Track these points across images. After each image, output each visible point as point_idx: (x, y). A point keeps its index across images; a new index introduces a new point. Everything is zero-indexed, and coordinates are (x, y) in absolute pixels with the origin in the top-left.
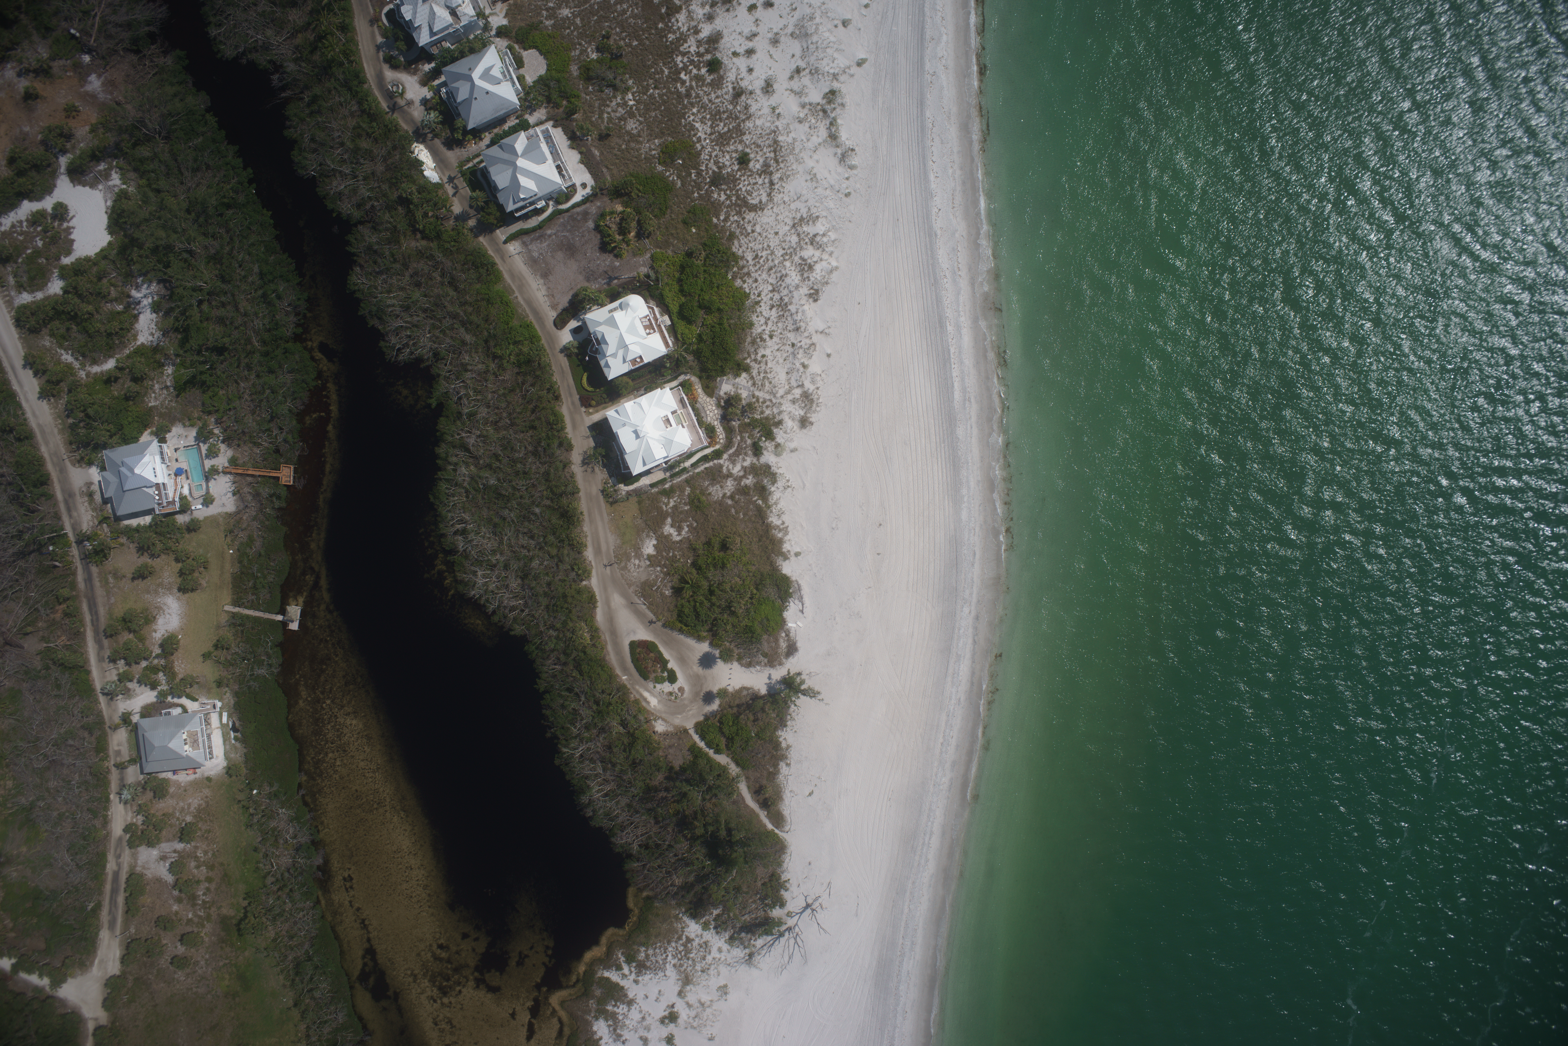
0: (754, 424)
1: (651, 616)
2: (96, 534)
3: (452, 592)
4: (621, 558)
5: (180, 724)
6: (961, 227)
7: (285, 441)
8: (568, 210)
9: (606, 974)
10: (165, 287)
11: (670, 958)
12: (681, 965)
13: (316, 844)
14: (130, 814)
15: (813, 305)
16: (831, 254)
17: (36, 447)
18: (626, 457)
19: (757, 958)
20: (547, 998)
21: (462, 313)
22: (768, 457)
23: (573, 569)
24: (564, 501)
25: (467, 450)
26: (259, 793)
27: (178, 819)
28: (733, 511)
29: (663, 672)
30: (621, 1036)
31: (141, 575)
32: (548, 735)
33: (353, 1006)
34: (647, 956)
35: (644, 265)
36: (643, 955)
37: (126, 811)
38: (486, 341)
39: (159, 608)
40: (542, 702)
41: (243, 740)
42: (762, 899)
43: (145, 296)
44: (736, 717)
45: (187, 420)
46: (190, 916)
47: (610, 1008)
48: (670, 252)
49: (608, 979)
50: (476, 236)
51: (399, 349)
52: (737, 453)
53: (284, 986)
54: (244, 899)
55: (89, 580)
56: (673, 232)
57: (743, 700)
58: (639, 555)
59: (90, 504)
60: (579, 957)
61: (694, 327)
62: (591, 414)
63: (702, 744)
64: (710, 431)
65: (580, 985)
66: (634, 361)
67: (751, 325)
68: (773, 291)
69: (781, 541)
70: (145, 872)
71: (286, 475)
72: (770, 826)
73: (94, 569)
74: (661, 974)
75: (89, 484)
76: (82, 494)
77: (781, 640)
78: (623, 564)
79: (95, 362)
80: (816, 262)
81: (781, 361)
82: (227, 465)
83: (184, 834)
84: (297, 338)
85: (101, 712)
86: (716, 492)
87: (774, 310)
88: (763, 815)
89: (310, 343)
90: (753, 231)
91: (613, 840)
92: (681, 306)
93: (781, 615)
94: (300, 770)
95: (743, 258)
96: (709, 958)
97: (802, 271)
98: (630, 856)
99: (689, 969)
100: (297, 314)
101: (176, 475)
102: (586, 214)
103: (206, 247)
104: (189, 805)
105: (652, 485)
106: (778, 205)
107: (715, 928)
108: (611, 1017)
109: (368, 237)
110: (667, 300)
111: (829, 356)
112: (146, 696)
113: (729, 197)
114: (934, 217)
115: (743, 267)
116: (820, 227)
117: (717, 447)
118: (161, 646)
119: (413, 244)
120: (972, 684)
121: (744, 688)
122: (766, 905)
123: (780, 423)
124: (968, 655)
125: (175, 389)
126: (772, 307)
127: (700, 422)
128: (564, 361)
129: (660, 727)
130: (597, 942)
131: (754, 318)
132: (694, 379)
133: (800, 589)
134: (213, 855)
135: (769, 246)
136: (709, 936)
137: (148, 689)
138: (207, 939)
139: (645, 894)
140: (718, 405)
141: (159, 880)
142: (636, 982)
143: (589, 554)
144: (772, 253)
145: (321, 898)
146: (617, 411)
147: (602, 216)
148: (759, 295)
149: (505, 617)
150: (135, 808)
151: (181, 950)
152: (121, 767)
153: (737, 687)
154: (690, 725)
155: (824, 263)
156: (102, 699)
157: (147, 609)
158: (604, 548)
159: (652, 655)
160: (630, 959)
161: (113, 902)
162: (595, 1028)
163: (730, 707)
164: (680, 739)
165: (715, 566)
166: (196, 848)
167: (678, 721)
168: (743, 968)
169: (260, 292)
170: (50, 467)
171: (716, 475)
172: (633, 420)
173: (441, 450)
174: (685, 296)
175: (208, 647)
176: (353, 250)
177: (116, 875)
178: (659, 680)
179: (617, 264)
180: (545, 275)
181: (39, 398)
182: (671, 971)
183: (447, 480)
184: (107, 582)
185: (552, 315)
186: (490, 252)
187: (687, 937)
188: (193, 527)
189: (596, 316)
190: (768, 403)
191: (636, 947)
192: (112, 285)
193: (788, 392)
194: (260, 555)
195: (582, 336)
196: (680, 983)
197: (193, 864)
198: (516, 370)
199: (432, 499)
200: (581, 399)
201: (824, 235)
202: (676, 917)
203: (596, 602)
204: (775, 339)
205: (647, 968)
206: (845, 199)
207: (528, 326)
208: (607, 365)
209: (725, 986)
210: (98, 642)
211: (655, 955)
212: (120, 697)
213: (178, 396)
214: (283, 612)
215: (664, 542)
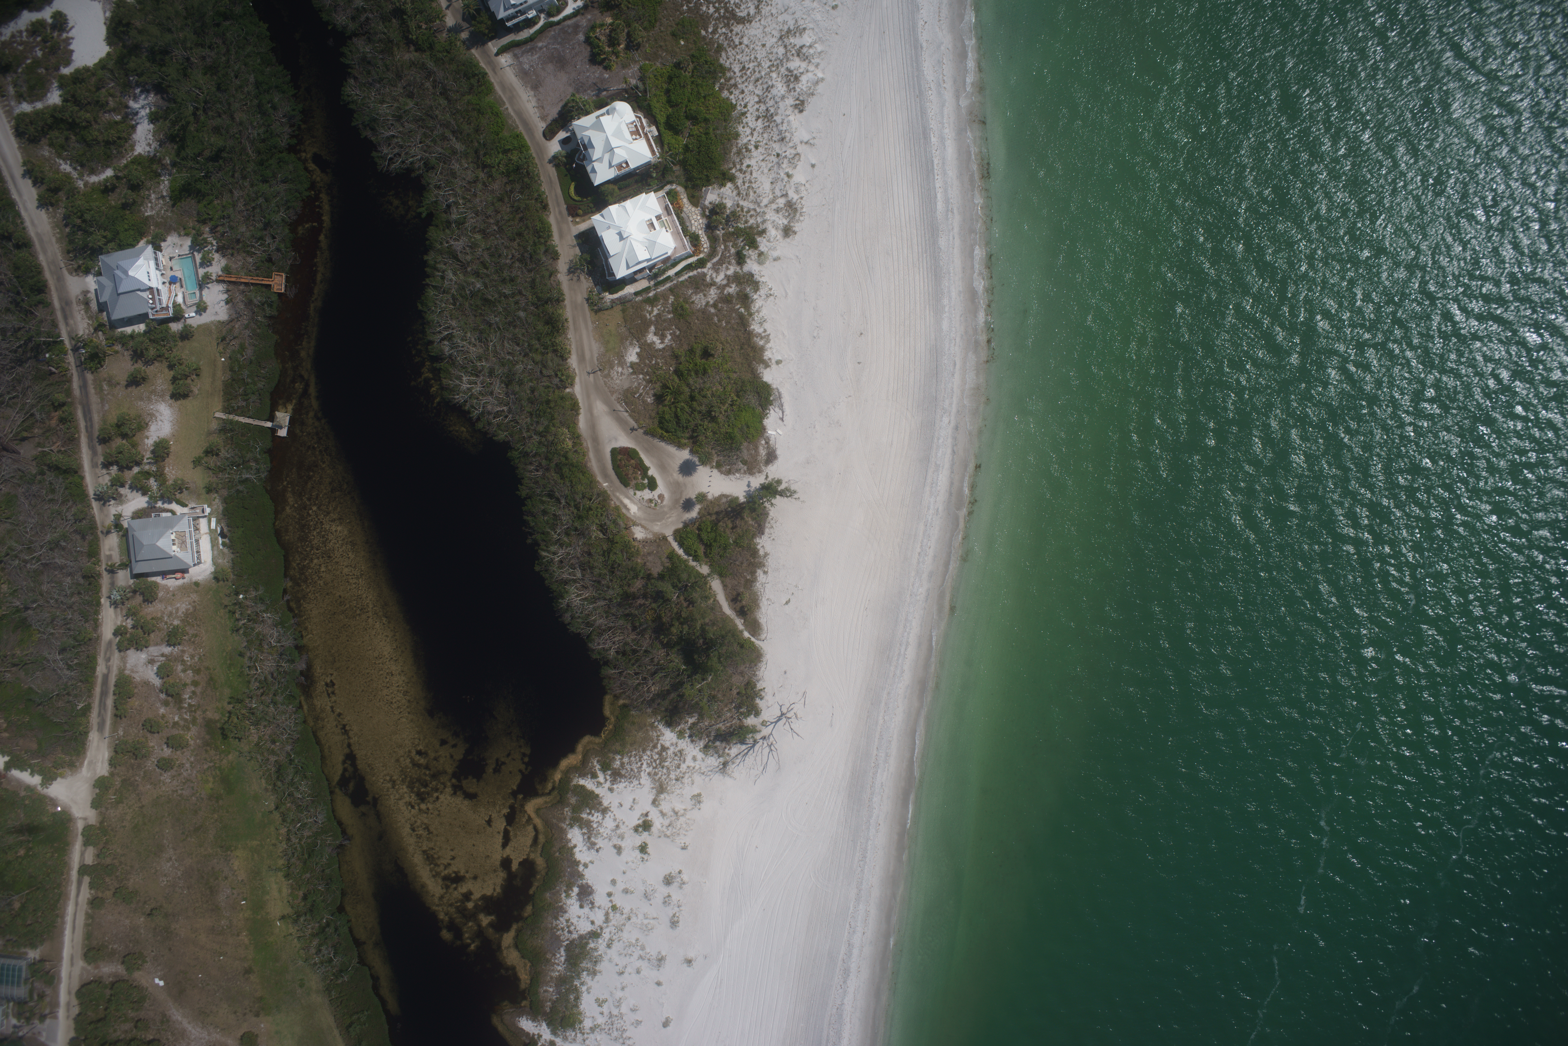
0: (738, 233)
1: (633, 423)
2: (91, 341)
3: (438, 400)
4: (604, 366)
5: (169, 525)
6: (946, 40)
7: (278, 250)
8: (558, 23)
9: (582, 782)
10: (163, 98)
11: (645, 766)
12: (656, 774)
13: (300, 649)
14: (120, 618)
15: (799, 116)
16: (817, 66)
17: (34, 256)
18: (611, 260)
19: (731, 767)
20: (522, 806)
21: (453, 122)
22: (752, 266)
23: (556, 375)
24: (549, 308)
25: (456, 258)
26: (244, 598)
27: (166, 623)
28: (716, 319)
29: (643, 479)
30: (595, 844)
31: (135, 381)
32: (529, 541)
33: (333, 811)
34: (622, 764)
35: (633, 77)
36: (618, 763)
37: (116, 616)
38: (476, 152)
39: (152, 415)
40: (524, 508)
41: (230, 546)
42: (738, 707)
43: (143, 107)
44: (715, 524)
45: (182, 230)
46: (176, 719)
47: (584, 816)
48: (658, 64)
49: (583, 787)
50: (469, 49)
51: (391, 159)
52: (721, 262)
53: (266, 790)
54: (229, 703)
55: (84, 386)
56: (662, 44)
57: (723, 507)
58: (622, 363)
59: (86, 312)
60: (555, 764)
61: (680, 138)
62: (578, 223)
63: (680, 552)
64: (694, 240)
65: (556, 792)
66: (620, 166)
67: (737, 135)
68: (759, 102)
69: (762, 349)
70: (133, 675)
71: (278, 283)
72: (746, 634)
73: (89, 376)
74: (636, 782)
75: (86, 292)
76: (79, 302)
77: (761, 448)
78: (606, 372)
79: (93, 172)
80: (802, 73)
81: (766, 171)
82: (220, 273)
83: (173, 638)
84: (291, 149)
85: (94, 517)
86: (699, 300)
87: (760, 120)
88: (739, 623)
89: (304, 155)
90: (741, 43)
91: (590, 645)
92: (668, 117)
93: (761, 422)
94: (286, 576)
95: (730, 69)
96: (684, 767)
97: (788, 82)
98: (607, 663)
99: (664, 777)
100: (292, 126)
101: (170, 283)
102: (576, 27)
103: (203, 58)
104: (177, 609)
105: (637, 294)
106: (766, 17)
107: (690, 736)
108: (586, 825)
109: (362, 47)
110: (655, 110)
111: (813, 166)
112: (138, 502)
113: (717, 10)
114: (920, 30)
115: (730, 78)
116: (807, 39)
117: (701, 256)
118: (153, 452)
119: (407, 56)
120: (951, 494)
121: (723, 496)
122: (742, 713)
123: (764, 232)
124: (947, 465)
125: (171, 198)
126: (758, 118)
127: (685, 230)
128: (552, 171)
129: (639, 534)
130: (572, 750)
131: (740, 129)
132: (680, 189)
133: (780, 397)
134: (200, 659)
135: (756, 58)
136: (685, 744)
137: (139, 494)
138: (192, 742)
139: (621, 702)
140: (703, 215)
141: (147, 683)
142: (611, 790)
143: (573, 361)
144: (759, 65)
145: (304, 703)
146: (602, 216)
147: (593, 28)
148: (745, 106)
149: (489, 424)
150: (124, 613)
151: (167, 752)
152: (112, 571)
153: (717, 495)
154: (669, 532)
155: (810, 75)
156: (95, 505)
157: (140, 416)
158: (588, 355)
159: (633, 461)
160: (605, 767)
161: (103, 705)
162: (569, 836)
163: (710, 514)
164: (658, 546)
165: (697, 373)
166: (183, 651)
167: (657, 528)
168: (718, 777)
169: (256, 102)
170: (47, 275)
171: (700, 284)
172: (617, 222)
173: (430, 258)
174: (671, 107)
175: (199, 452)
176: (347, 62)
177: (106, 677)
178: (639, 487)
179: (607, 76)
180: (536, 87)
181: (38, 208)
182: (645, 780)
183: (435, 287)
184: (102, 390)
185: (541, 126)
186: (482, 64)
187: (662, 746)
188: (186, 335)
189: (583, 124)
190: (752, 212)
191: (611, 755)
192: (111, 95)
193: (772, 202)
194: (251, 362)
195: (571, 146)
196: (654, 791)
197: (180, 668)
198: (505, 180)
199: (420, 307)
200: (568, 209)
201: (810, 47)
202: (652, 726)
203: (579, 408)
204: (760, 150)
205: (621, 776)
206: (832, 11)
207: (518, 136)
208: (594, 171)
209: (699, 795)
210: (92, 448)
211: (630, 763)
212: (112, 502)
213: (173, 206)
214: (271, 418)
215: (647, 351)
